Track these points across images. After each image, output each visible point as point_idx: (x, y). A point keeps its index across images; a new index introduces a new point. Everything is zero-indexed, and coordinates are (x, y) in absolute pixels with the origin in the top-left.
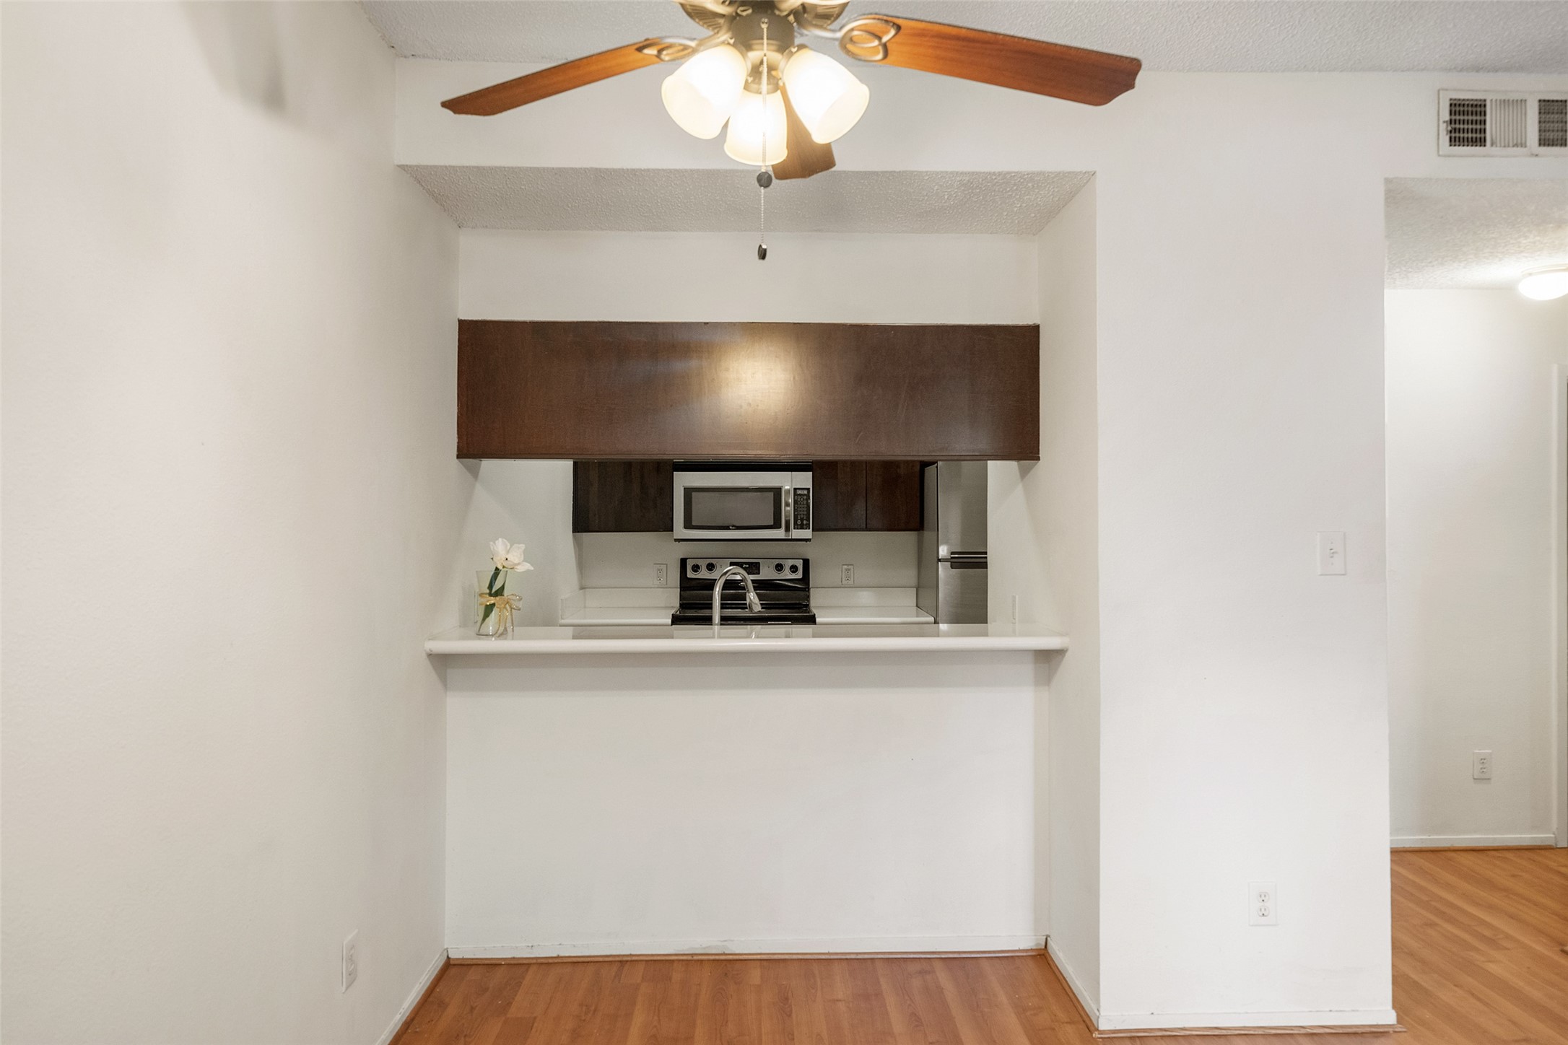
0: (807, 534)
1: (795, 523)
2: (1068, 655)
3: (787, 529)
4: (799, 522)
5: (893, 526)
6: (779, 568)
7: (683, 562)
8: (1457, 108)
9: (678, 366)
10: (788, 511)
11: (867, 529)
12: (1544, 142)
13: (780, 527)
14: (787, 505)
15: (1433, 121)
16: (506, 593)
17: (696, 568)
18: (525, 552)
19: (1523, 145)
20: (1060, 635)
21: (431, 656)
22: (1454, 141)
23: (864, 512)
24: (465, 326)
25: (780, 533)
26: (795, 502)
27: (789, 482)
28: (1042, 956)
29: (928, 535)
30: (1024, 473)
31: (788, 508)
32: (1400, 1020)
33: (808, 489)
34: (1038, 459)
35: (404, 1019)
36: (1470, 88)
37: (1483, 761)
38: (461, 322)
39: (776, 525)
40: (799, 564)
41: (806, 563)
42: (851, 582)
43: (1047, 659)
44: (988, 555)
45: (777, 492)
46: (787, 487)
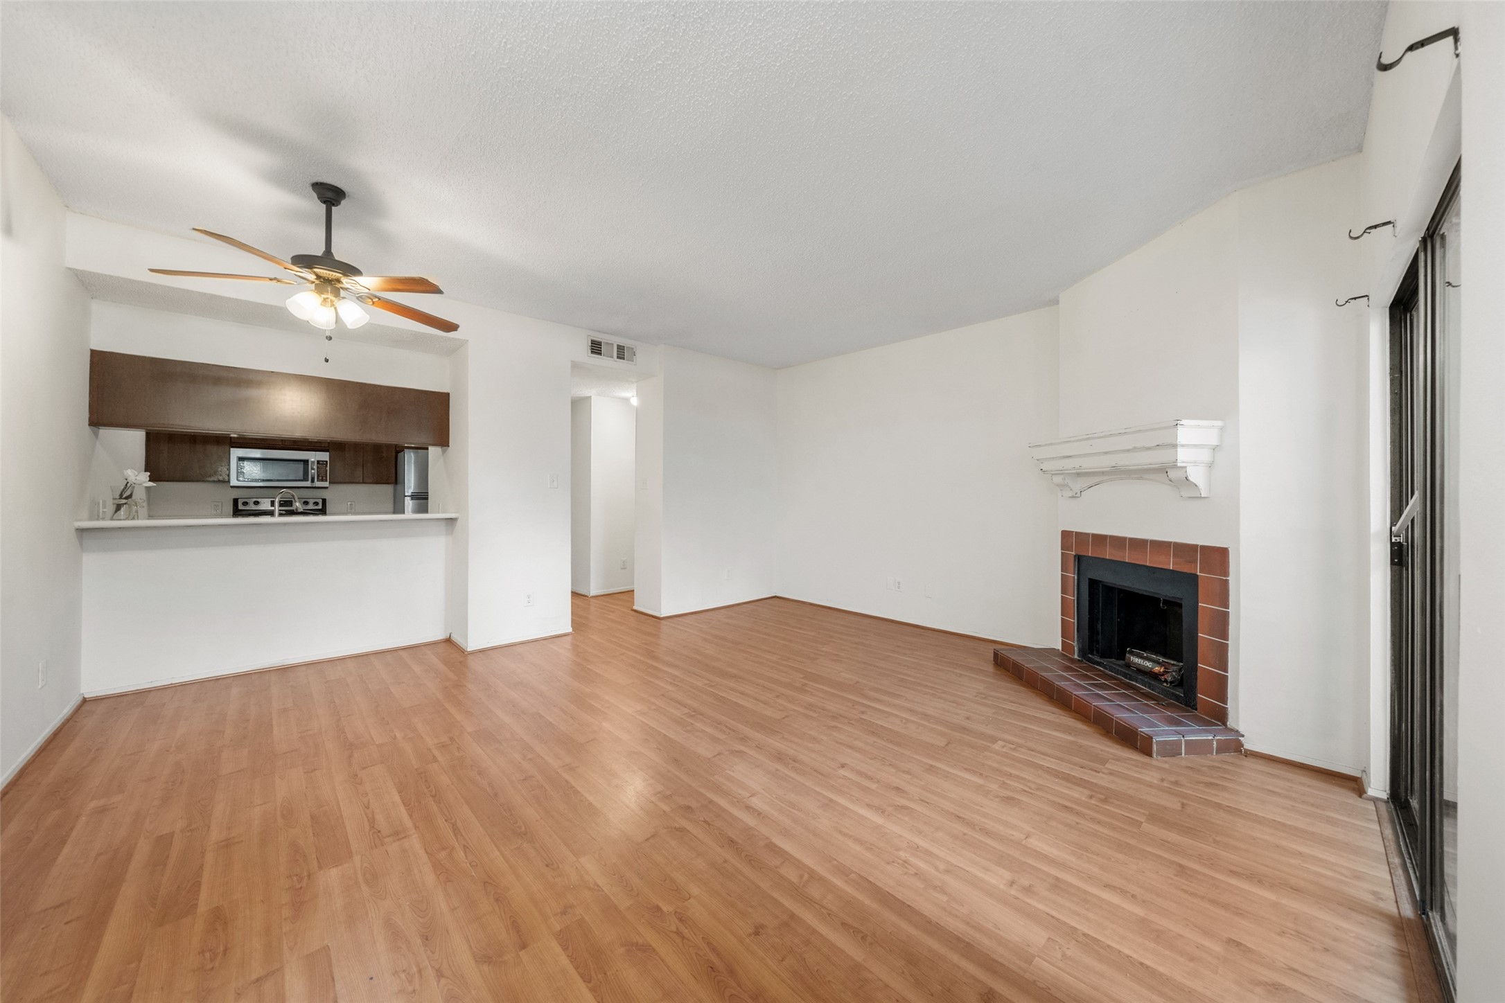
0: (326, 484)
1: (318, 478)
2: (459, 520)
3: (313, 481)
4: (320, 478)
5: (378, 481)
6: (306, 503)
7: (236, 501)
8: (593, 342)
9: (253, 393)
10: (313, 472)
11: (363, 482)
12: (618, 357)
13: (308, 480)
14: (313, 469)
15: (585, 346)
16: (133, 497)
17: (245, 504)
18: (149, 476)
19: (612, 357)
20: (455, 513)
21: (77, 530)
22: (592, 352)
23: (361, 474)
24: (95, 354)
25: (308, 484)
26: (318, 467)
27: (313, 457)
28: (448, 641)
29: (399, 487)
30: (444, 452)
31: (313, 471)
32: (573, 630)
33: (327, 462)
34: (449, 446)
35: (65, 718)
36: (598, 337)
37: (624, 562)
38: (93, 353)
39: (305, 479)
40: (320, 501)
41: (324, 501)
42: (353, 511)
43: (451, 521)
44: (429, 494)
45: (306, 462)
46: (313, 460)
